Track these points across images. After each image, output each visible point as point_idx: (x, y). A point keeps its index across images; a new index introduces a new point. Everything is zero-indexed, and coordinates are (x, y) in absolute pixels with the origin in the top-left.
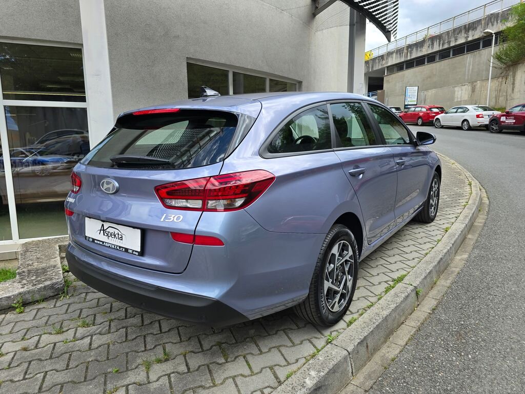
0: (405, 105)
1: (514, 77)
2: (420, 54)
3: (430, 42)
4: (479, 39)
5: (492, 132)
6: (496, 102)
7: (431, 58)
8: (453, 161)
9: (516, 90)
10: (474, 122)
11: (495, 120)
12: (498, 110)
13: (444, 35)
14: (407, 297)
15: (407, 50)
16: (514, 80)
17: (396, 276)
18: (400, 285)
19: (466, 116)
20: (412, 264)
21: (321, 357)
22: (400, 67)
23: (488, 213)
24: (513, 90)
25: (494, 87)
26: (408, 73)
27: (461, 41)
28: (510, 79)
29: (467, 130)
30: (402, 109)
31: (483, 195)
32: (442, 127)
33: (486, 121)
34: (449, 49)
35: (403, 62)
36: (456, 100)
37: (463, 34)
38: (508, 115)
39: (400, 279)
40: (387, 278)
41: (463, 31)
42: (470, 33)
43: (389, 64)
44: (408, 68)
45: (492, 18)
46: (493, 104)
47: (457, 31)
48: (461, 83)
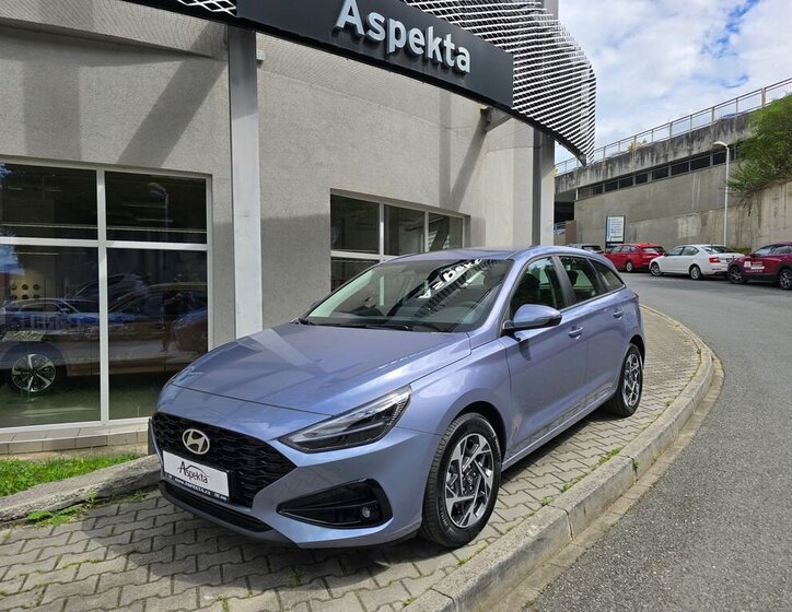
0: (607, 243)
1: (759, 206)
2: (624, 172)
3: (638, 156)
4: (707, 153)
5: (733, 283)
6: (737, 240)
7: (641, 178)
8: (676, 323)
9: (764, 224)
10: (707, 268)
11: (735, 266)
12: (740, 251)
13: (657, 147)
14: (624, 468)
15: (607, 165)
16: (760, 211)
17: (610, 449)
18: (615, 457)
19: (694, 259)
20: (627, 438)
21: (539, 515)
22: (597, 189)
23: (722, 387)
24: (759, 224)
25: (733, 219)
26: (610, 198)
27: (683, 155)
28: (754, 209)
29: (698, 279)
30: (603, 248)
31: (716, 366)
32: (663, 275)
33: (723, 267)
34: (667, 165)
35: (601, 183)
36: (680, 237)
37: (685, 146)
38: (754, 258)
39: (616, 452)
40: (600, 452)
41: (685, 142)
42: (695, 144)
43: (581, 185)
44: (608, 190)
45: (725, 125)
46: (733, 242)
47: (675, 142)
48: (686, 212)
